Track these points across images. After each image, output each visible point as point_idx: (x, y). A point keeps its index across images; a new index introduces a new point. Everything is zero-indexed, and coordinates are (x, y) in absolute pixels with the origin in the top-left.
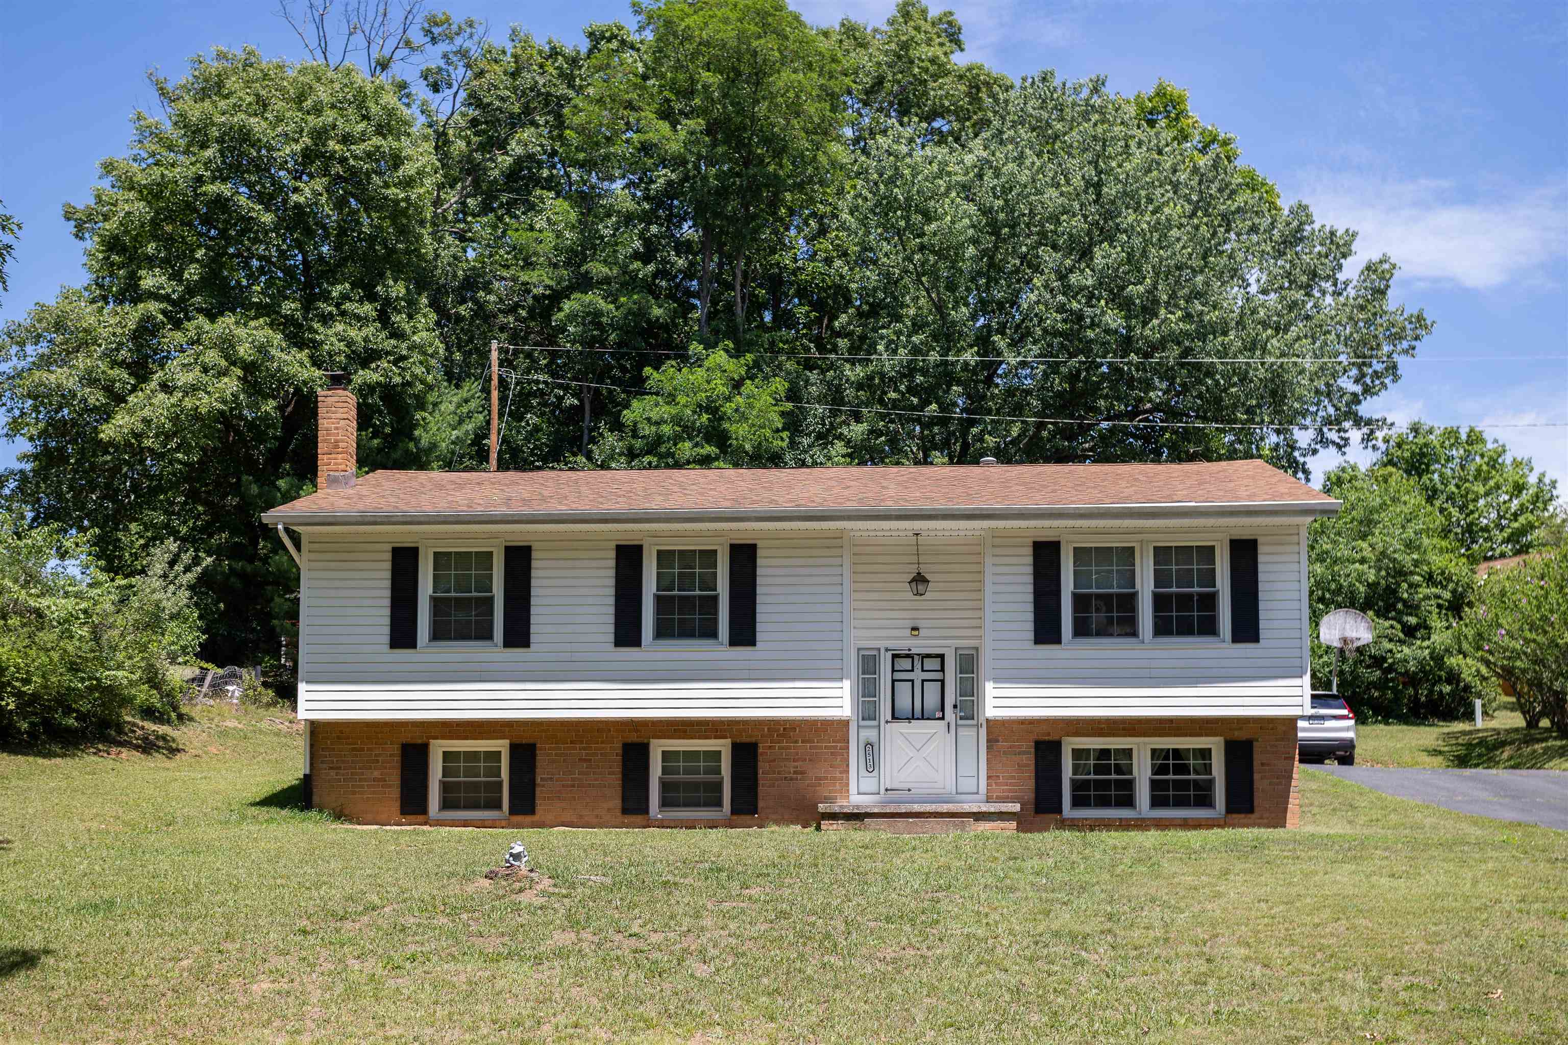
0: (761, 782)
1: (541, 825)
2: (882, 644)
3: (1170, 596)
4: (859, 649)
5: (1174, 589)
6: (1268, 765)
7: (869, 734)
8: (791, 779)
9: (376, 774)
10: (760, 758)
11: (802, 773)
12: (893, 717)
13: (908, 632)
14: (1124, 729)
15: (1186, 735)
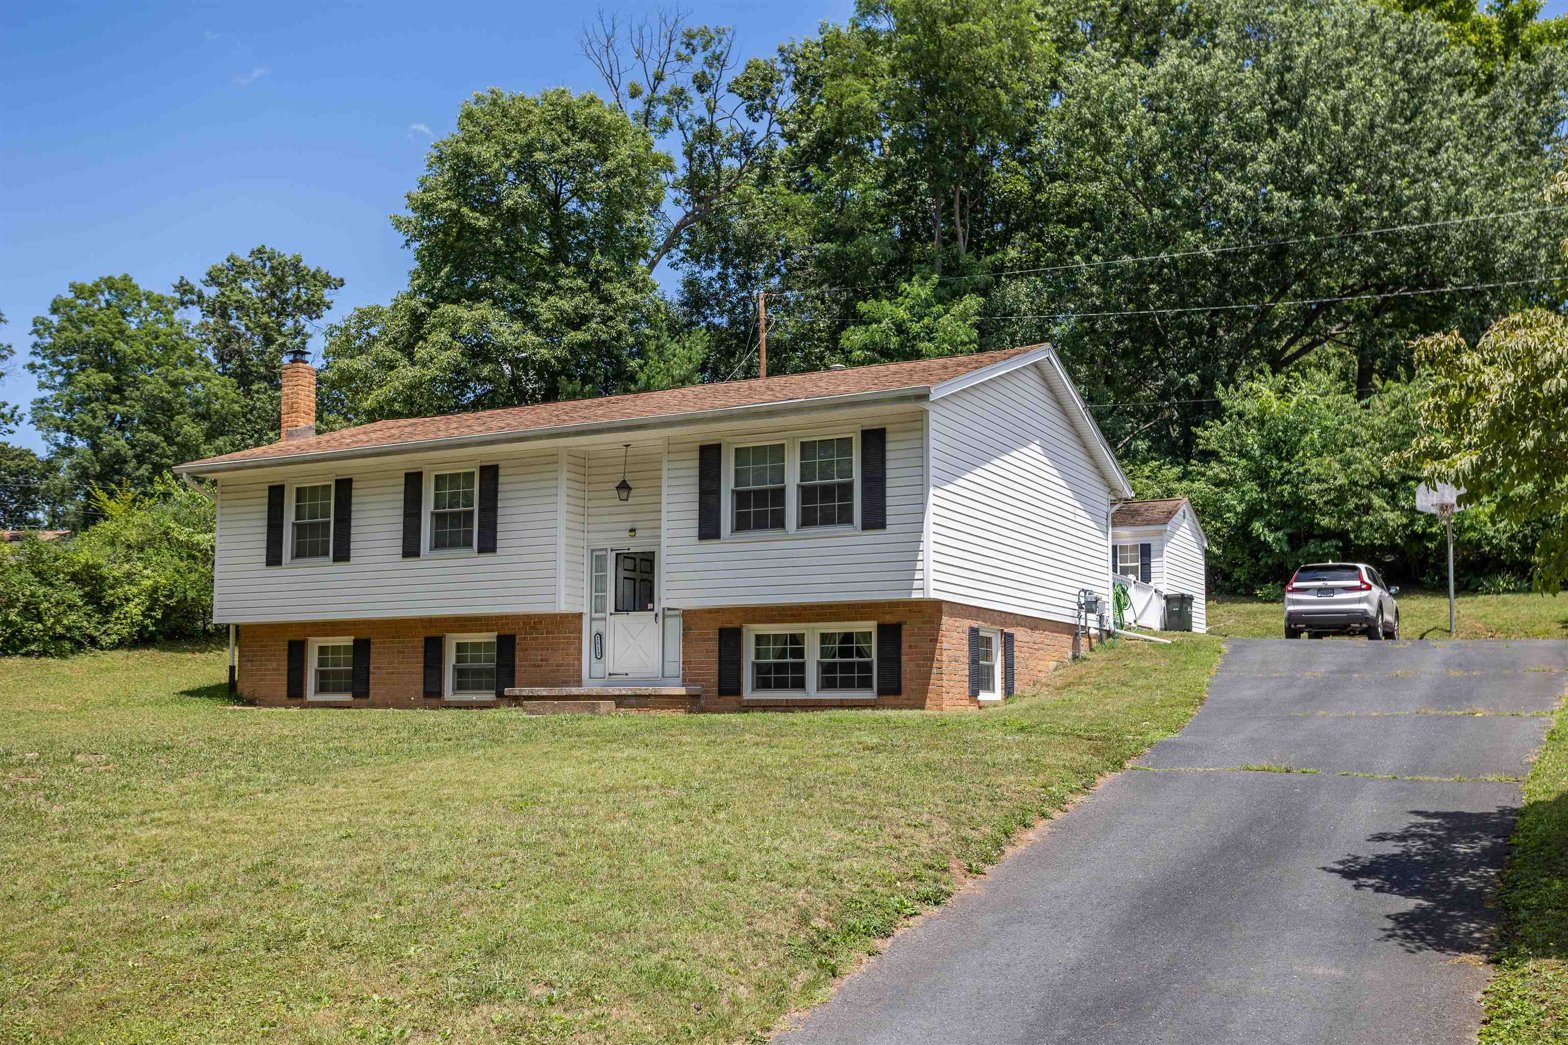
0: (517, 669)
1: (373, 706)
2: (608, 545)
3: (814, 487)
4: (592, 551)
5: (818, 482)
6: (916, 647)
7: (597, 626)
8: (539, 666)
9: (275, 664)
10: (517, 647)
11: (546, 660)
12: (616, 610)
13: (627, 534)
14: (792, 615)
15: (844, 620)
